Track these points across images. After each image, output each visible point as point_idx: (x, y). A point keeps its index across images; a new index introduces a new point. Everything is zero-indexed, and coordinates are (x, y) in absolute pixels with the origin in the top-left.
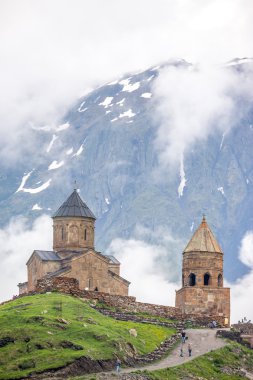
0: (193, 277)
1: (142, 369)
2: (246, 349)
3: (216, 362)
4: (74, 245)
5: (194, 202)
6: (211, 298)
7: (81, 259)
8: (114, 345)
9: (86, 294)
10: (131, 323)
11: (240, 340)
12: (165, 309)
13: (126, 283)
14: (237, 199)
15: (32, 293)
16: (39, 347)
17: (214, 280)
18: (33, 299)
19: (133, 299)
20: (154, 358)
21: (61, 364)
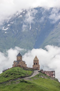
0: (35, 63)
1: (29, 77)
2: (42, 74)
3: (38, 76)
4: (20, 60)
5: (32, 31)
6: (37, 66)
7: (20, 62)
8: (25, 74)
9: (21, 67)
10: (27, 71)
11: (41, 72)
12: (31, 68)
13: (26, 65)
14: (40, 30)
15: (14, 67)
16: (16, 75)
17: (37, 64)
18: (15, 68)
19: (27, 67)
20: (30, 76)
21: (19, 77)
